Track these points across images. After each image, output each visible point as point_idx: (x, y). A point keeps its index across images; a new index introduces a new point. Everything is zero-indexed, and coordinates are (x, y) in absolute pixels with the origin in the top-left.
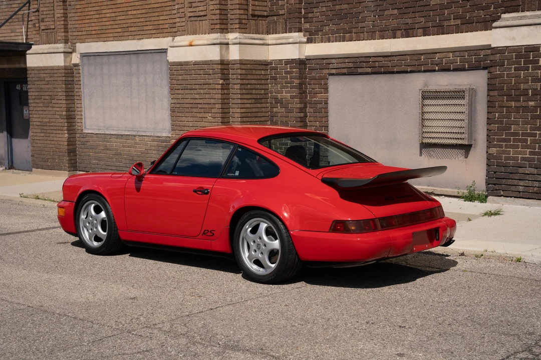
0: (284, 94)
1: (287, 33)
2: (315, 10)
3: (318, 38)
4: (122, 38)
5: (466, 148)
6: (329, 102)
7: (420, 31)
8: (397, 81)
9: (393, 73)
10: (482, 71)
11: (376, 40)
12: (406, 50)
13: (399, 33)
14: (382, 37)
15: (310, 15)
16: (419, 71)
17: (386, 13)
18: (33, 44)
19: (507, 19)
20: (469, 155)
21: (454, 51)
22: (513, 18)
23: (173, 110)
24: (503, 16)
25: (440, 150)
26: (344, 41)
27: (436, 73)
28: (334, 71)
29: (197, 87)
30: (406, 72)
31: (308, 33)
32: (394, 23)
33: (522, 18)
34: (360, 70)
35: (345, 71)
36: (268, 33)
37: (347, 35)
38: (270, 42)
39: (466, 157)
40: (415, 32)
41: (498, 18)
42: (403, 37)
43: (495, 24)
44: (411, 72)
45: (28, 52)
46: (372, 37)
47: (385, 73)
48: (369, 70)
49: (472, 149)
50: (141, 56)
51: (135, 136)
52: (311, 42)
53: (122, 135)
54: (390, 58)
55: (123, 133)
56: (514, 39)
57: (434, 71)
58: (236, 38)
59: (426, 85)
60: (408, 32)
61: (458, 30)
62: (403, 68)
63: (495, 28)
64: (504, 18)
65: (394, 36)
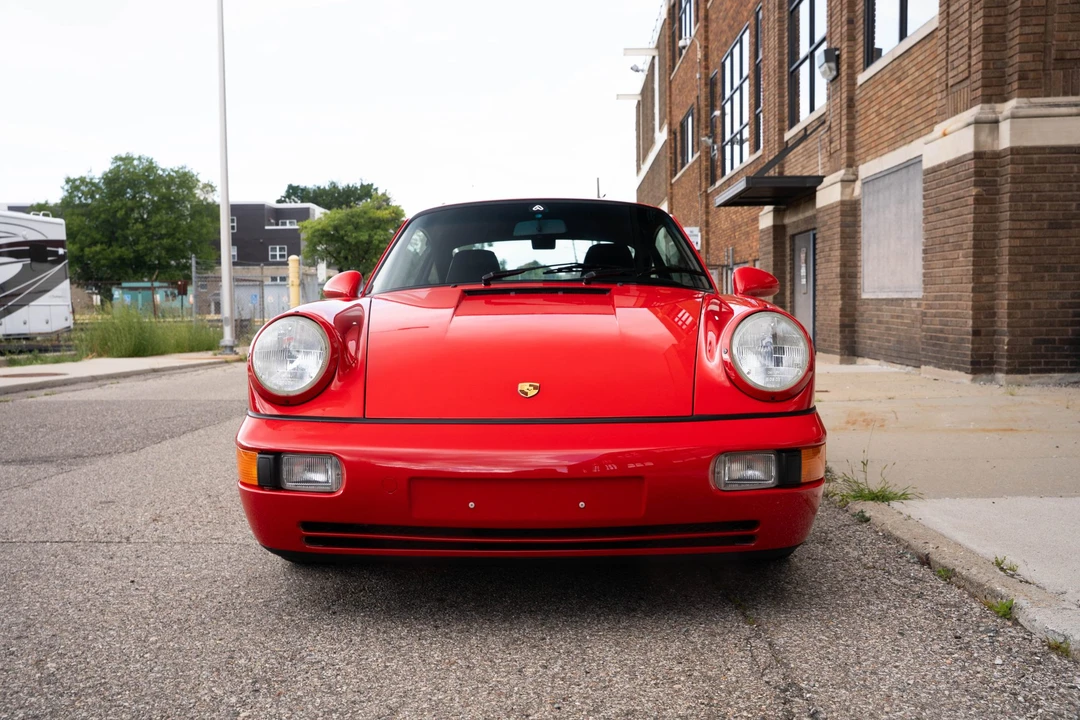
4: (897, 145)
18: (824, 177)
23: (925, 251)
29: (948, 205)
45: (819, 188)
50: (911, 168)
51: (902, 300)
53: (892, 300)
55: (895, 296)
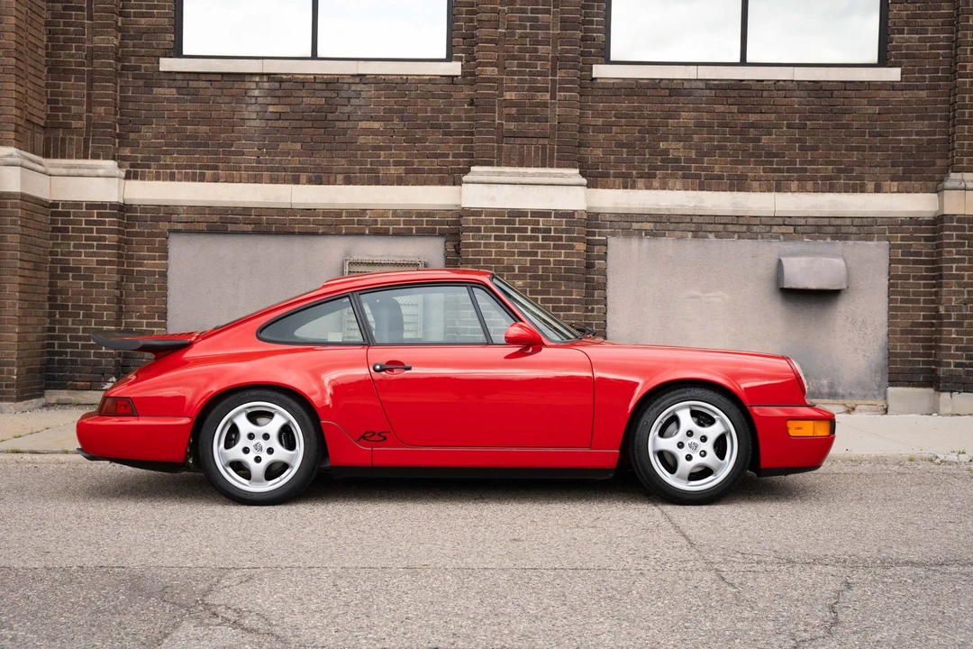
0: (83, 257)
1: (87, 158)
2: (143, 129)
3: (149, 172)
6: (169, 274)
7: (340, 177)
9: (293, 233)
10: (436, 240)
11: (264, 185)
12: (319, 202)
13: (303, 177)
14: (274, 181)
15: (132, 136)
16: (338, 234)
17: (282, 146)
19: (481, 174)
21: (395, 209)
22: (488, 173)
24: (474, 169)
26: (203, 181)
27: (364, 238)
28: (180, 226)
30: (315, 234)
31: (127, 163)
32: (295, 162)
33: (500, 174)
34: (231, 227)
35: (203, 226)
36: (46, 155)
37: (209, 173)
38: (52, 171)
40: (332, 178)
41: (467, 171)
42: (310, 182)
43: (465, 178)
44: (324, 234)
46: (257, 180)
47: (277, 233)
48: (250, 228)
52: (135, 178)
56: (493, 199)
57: (363, 234)
58: (11, 156)
59: (347, 254)
60: (320, 177)
61: (400, 181)
62: (311, 228)
63: (467, 183)
64: (476, 172)
65: (296, 181)
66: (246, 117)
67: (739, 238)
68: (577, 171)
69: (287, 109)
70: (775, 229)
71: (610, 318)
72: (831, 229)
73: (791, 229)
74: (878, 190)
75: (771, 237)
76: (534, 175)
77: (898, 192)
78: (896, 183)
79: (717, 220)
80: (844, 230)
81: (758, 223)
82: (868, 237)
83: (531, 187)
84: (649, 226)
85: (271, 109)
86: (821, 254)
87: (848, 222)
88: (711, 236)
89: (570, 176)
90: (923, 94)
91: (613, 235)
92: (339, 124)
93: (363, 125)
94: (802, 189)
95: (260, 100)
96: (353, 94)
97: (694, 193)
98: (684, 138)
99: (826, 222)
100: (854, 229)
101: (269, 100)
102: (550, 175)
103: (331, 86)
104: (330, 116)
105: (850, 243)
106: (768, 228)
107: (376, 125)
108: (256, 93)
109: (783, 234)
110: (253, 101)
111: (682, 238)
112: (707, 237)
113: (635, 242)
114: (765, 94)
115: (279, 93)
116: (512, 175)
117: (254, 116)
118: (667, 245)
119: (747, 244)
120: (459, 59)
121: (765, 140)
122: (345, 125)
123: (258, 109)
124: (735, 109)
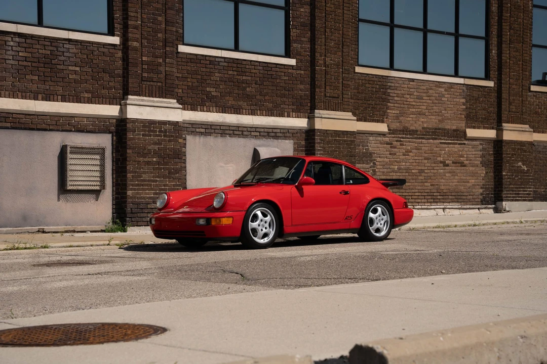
5: (96, 193)
7: (60, 97)
8: (37, 136)
9: (33, 129)
10: (107, 135)
11: (18, 100)
12: (50, 111)
13: (40, 96)
14: (23, 97)
16: (58, 130)
17: (27, 76)
19: (134, 100)
20: (99, 199)
21: (88, 117)
22: (137, 100)
24: (130, 97)
25: (75, 196)
27: (71, 133)
30: (45, 130)
32: (34, 87)
33: (142, 100)
39: (97, 200)
40: (56, 98)
42: (43, 99)
43: (128, 102)
44: (51, 130)
46: (14, 96)
47: (25, 129)
48: (9, 125)
49: (101, 193)
54: (32, 116)
56: (141, 114)
57: (71, 131)
59: (63, 141)
60: (49, 97)
61: (89, 101)
62: (44, 126)
63: (129, 104)
64: (131, 99)
65: (36, 98)
66: (7, 58)
67: (239, 137)
68: (175, 101)
69: (30, 55)
70: (253, 133)
71: (188, 177)
72: (273, 134)
73: (258, 134)
74: (289, 116)
75: (251, 137)
76: (157, 102)
77: (295, 117)
78: (294, 113)
79: (231, 128)
80: (278, 135)
81: (246, 130)
82: (285, 138)
83: (158, 109)
84: (203, 130)
85: (21, 54)
86: (268, 146)
87: (279, 131)
88: (228, 136)
89: (173, 103)
90: (302, 72)
91: (189, 135)
92: (59, 67)
93: (70, 68)
94: (262, 115)
95: (14, 48)
96: (65, 50)
97: (221, 114)
98: (216, 86)
99: (271, 130)
100: (280, 135)
101: (19, 49)
102: (165, 102)
103: (53, 44)
104: (53, 62)
105: (280, 141)
106: (250, 133)
107: (78, 69)
108: (12, 43)
109: (255, 136)
110: (10, 48)
111: (217, 136)
112: (226, 137)
113: (197, 138)
114: (247, 67)
115: (25, 45)
116: (148, 101)
117: (11, 57)
118: (211, 140)
119: (241, 141)
120: (118, 35)
121: (248, 89)
122: (61, 67)
123: (13, 53)
124: (235, 73)
